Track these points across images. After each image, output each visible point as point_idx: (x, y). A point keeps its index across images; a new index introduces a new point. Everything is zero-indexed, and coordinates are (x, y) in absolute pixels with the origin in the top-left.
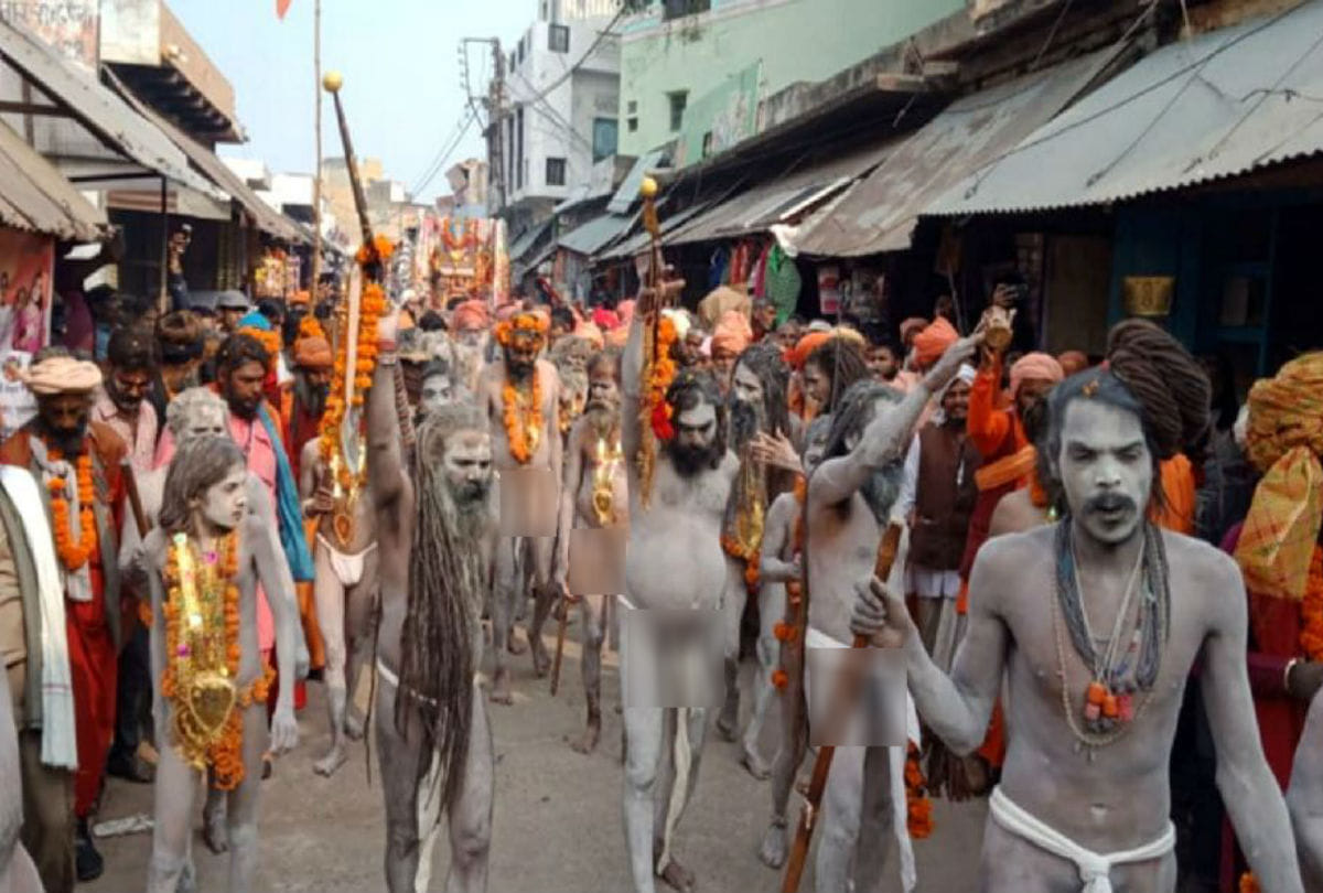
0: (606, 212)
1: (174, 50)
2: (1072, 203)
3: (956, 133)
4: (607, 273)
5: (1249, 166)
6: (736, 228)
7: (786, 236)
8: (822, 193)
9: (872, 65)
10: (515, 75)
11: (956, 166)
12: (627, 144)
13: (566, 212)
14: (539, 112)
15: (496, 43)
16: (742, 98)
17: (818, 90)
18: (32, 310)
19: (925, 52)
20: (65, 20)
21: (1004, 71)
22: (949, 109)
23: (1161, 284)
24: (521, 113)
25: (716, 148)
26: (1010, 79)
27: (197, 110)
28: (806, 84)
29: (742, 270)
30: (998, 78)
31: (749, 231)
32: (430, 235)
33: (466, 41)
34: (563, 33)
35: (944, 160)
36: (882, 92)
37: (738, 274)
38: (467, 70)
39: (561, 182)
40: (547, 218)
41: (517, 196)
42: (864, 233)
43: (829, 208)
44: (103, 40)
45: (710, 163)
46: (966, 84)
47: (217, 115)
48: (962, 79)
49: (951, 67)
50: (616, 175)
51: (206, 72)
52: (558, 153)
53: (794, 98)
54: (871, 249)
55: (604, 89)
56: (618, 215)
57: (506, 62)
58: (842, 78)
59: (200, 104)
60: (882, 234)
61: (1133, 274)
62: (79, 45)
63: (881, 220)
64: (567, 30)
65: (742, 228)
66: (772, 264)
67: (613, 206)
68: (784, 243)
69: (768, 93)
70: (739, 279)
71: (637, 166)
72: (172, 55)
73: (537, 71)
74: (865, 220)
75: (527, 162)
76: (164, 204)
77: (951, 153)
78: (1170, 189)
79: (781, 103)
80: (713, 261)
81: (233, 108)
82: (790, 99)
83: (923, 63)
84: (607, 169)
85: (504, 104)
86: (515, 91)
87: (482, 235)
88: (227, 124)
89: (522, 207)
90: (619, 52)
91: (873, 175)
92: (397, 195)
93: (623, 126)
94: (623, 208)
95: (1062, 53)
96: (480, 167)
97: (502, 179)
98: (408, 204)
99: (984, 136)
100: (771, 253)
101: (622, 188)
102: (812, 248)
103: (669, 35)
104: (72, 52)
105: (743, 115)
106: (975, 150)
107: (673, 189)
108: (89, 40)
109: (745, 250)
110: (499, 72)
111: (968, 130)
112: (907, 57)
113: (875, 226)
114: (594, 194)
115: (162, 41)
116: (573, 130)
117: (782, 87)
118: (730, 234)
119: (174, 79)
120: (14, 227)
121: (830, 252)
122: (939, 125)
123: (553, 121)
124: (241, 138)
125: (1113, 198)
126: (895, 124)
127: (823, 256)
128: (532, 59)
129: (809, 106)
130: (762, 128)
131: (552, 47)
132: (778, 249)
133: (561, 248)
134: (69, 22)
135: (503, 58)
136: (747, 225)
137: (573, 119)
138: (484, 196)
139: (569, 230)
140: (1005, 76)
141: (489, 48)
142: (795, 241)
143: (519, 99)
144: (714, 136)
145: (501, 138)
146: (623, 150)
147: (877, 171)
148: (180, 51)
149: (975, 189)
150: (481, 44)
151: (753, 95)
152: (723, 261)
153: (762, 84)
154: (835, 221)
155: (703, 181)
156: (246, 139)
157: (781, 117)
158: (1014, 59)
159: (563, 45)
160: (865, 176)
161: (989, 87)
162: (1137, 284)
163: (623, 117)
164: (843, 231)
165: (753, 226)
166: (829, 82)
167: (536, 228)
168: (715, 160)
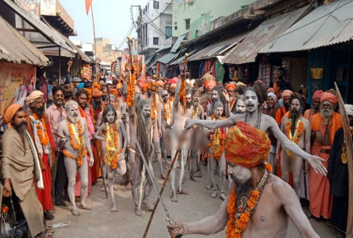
0: (170, 52)
1: (59, 11)
2: (300, 50)
3: (265, 30)
4: (171, 69)
5: (348, 40)
6: (207, 56)
7: (220, 59)
8: (230, 47)
9: (241, 12)
10: (145, 15)
11: (266, 39)
12: (175, 33)
13: (159, 52)
14: (151, 25)
15: (140, 6)
16: (206, 21)
17: (227, 19)
18: (31, 85)
19: (255, 8)
20: (31, 4)
21: (276, 13)
22: (263, 23)
23: (320, 70)
24: (146, 25)
25: (200, 35)
26: (278, 15)
27: (65, 27)
28: (223, 17)
29: (209, 68)
30: (275, 15)
31: (211, 57)
32: (125, 60)
33: (132, 6)
34: (157, 4)
35: (262, 38)
36: (244, 19)
37: (207, 69)
38: (132, 14)
39: (157, 44)
40: (154, 54)
41: (146, 48)
42: (242, 58)
43: (232, 51)
44: (41, 9)
45: (198, 39)
46: (266, 17)
47: (70, 28)
48: (266, 15)
49: (263, 12)
50: (172, 42)
51: (67, 17)
52: (156, 36)
53: (220, 21)
54: (244, 62)
55: (168, 19)
56: (173, 53)
57: (143, 12)
58: (233, 15)
59: (66, 26)
60: (247, 58)
61: (313, 68)
62: (35, 11)
63: (246, 54)
64: (158, 3)
65: (209, 56)
66: (217, 66)
67: (172, 50)
68: (220, 61)
69: (213, 19)
70: (208, 70)
71: (178, 40)
72: (59, 13)
73: (151, 14)
74: (242, 54)
75: (148, 39)
76: (60, 54)
77: (264, 36)
78: (327, 46)
79: (216, 22)
80: (200, 65)
81: (73, 26)
82: (219, 21)
83: (255, 11)
84: (170, 40)
85: (142, 23)
86: (145, 20)
87: (139, 59)
88: (72, 31)
89: (147, 51)
90: (172, 9)
91: (242, 42)
92: (113, 48)
93: (173, 28)
94: (175, 51)
95: (292, 8)
96: (135, 40)
97: (142, 44)
98: (117, 50)
99: (273, 31)
100: (217, 63)
101: (174, 46)
102: (227, 62)
103: (185, 3)
104: (33, 13)
105: (206, 26)
106: (270, 35)
107: (188, 46)
108: (37, 9)
109: (209, 62)
110: (141, 14)
111: (268, 29)
112: (250, 9)
113: (244, 55)
114: (166, 47)
115: (57, 9)
116: (160, 30)
117: (216, 18)
118: (205, 58)
119: (59, 20)
120: (28, 63)
121: (233, 63)
122: (260, 28)
123: (155, 28)
124: (75, 34)
125: (311, 48)
126: (248, 28)
127: (230, 64)
128: (149, 11)
129: (225, 23)
130: (211, 29)
131: (154, 7)
132: (218, 62)
133: (158, 62)
134: (32, 4)
135: (142, 10)
136: (210, 55)
137: (160, 26)
138: (137, 48)
139: (160, 57)
140: (277, 14)
141: (138, 8)
142: (223, 60)
143: (146, 22)
144: (199, 31)
145: (141, 32)
146: (173, 35)
147: (243, 41)
148: (61, 12)
149: (272, 46)
150: (136, 7)
151: (209, 20)
152: (203, 66)
153: (211, 17)
154: (234, 54)
155: (196, 43)
156: (77, 35)
157: (217, 26)
158: (279, 10)
159: (157, 7)
160: (241, 42)
161: (272, 17)
162: (314, 70)
163: (173, 26)
164: (236, 57)
165: (211, 56)
166: (229, 16)
167: (150, 56)
168: (200, 38)
